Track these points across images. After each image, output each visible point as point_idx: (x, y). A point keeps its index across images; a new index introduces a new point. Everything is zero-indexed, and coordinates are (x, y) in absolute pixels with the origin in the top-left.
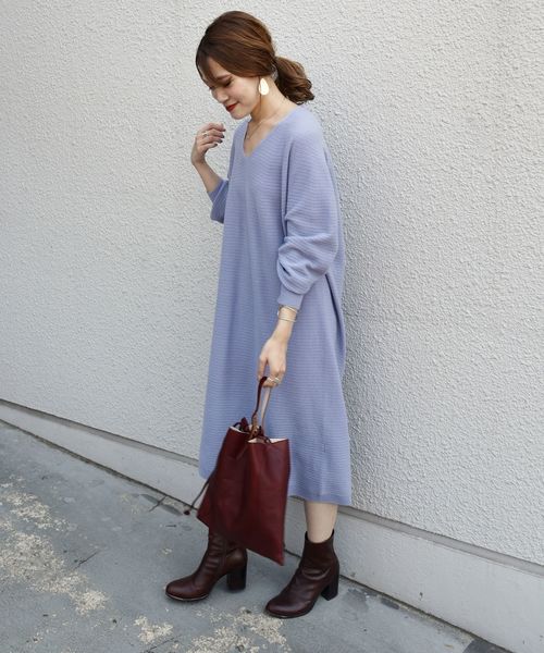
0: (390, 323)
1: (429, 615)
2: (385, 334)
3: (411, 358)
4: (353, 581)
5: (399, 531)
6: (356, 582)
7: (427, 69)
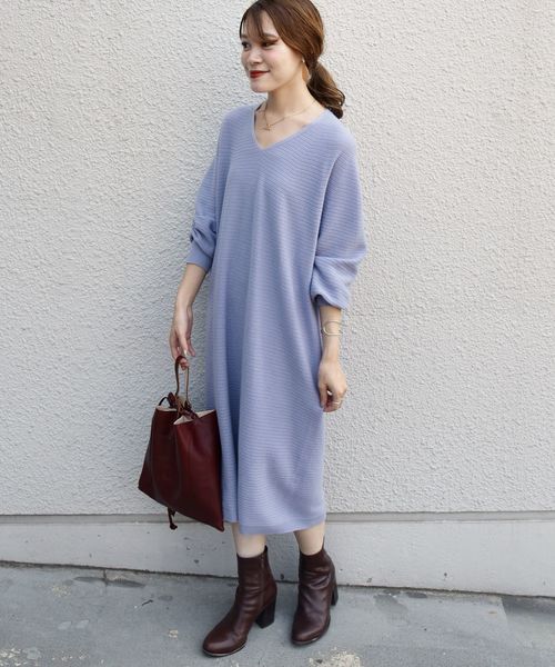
0: (411, 318)
1: (453, 591)
2: (405, 329)
3: (435, 349)
4: (370, 587)
5: (421, 521)
6: (373, 587)
7: (451, 64)
